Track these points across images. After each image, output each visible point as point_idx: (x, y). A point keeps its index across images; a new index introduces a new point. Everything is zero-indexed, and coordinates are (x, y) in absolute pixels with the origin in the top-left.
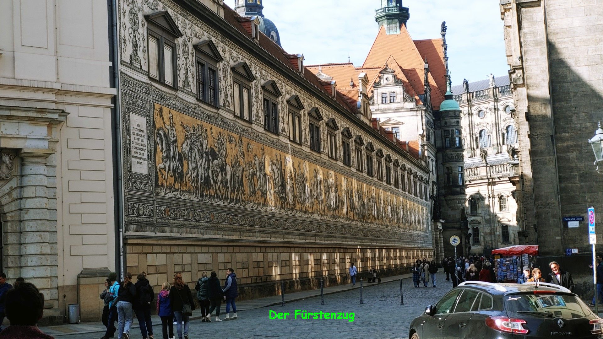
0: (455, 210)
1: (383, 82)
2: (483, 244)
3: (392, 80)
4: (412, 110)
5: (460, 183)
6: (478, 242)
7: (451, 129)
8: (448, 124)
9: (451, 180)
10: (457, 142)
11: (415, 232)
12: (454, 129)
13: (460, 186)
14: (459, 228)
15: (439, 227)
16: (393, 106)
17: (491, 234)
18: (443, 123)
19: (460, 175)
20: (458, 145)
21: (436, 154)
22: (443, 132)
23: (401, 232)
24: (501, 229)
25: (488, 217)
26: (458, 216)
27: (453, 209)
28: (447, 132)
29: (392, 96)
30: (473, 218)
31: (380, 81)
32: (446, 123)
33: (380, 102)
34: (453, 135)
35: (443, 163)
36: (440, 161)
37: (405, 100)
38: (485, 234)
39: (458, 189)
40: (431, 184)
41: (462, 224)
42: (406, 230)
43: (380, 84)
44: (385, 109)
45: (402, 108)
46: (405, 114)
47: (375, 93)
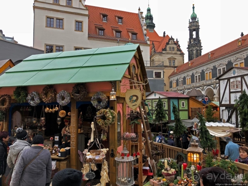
1: (170, 43)
3: (173, 42)
16: (173, 52)
31: (169, 42)
33: (169, 50)
44: (170, 53)
45: (176, 53)
46: (177, 55)
47: (167, 47)
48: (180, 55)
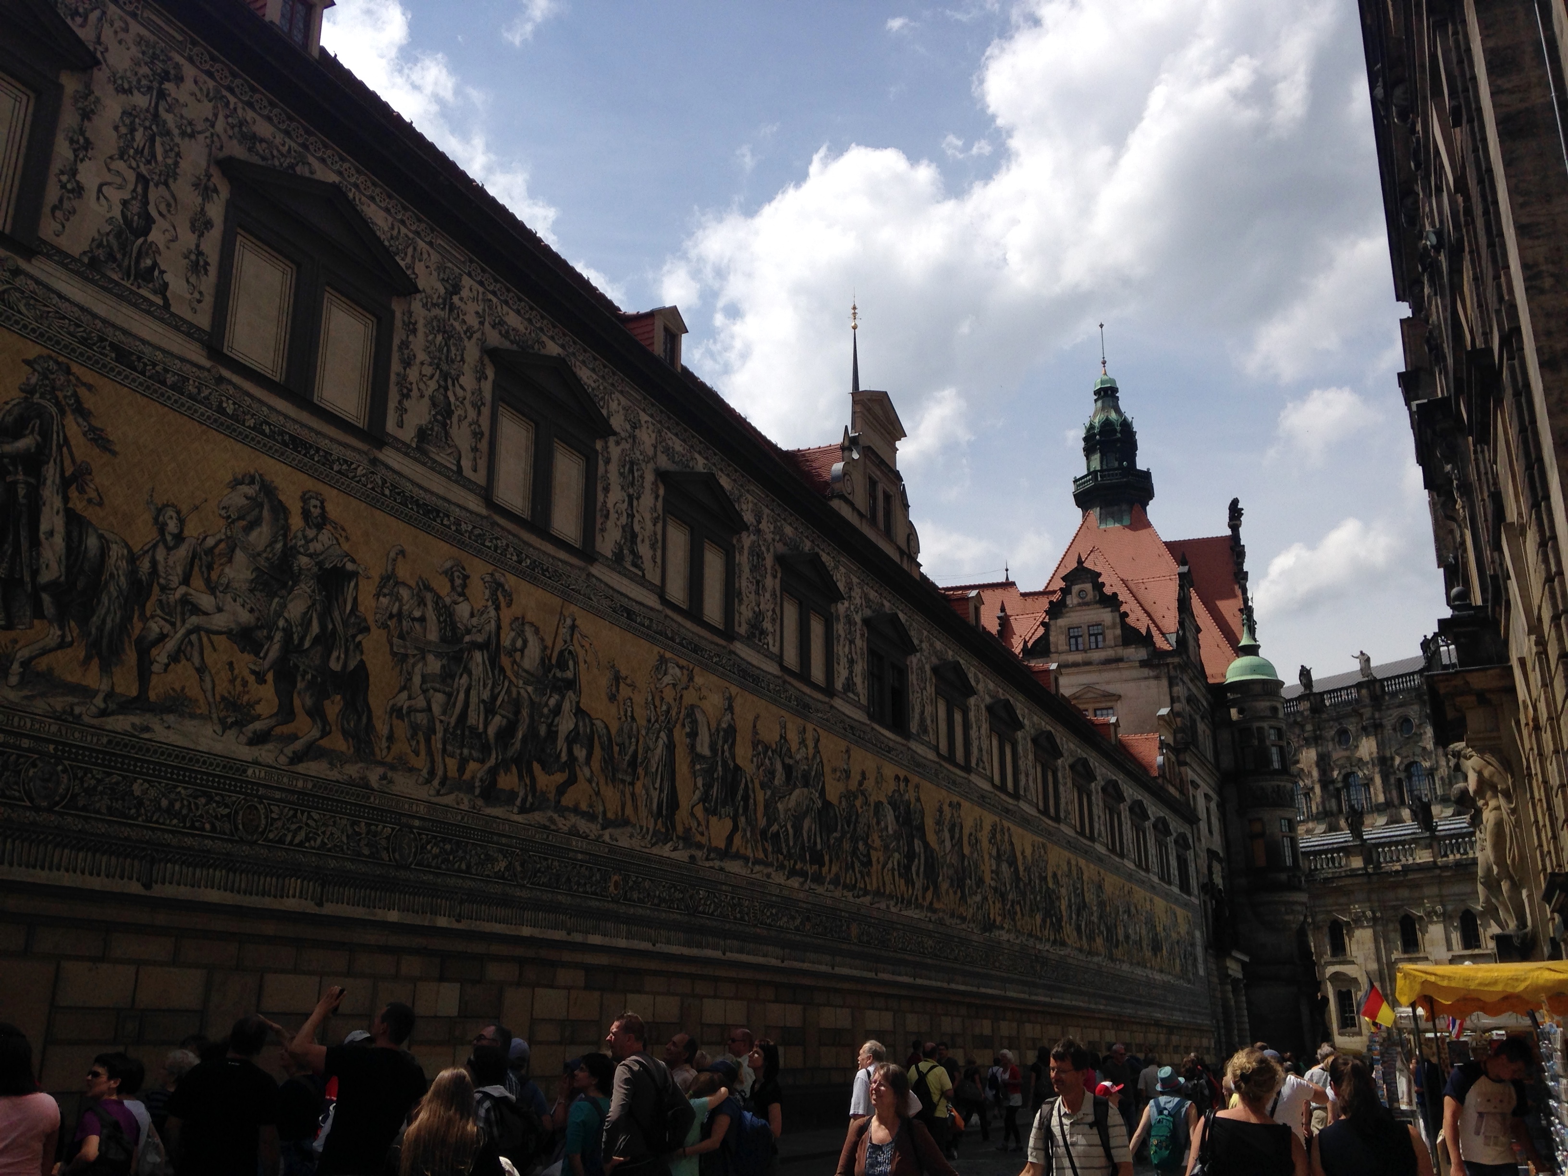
0: (1278, 931)
1: (1072, 600)
3: (1091, 595)
4: (1143, 664)
5: (1289, 862)
6: (1353, 1025)
7: (1256, 725)
8: (1248, 714)
9: (1262, 851)
10: (1275, 757)
11: (1139, 971)
12: (1265, 725)
13: (1286, 867)
14: (1292, 981)
15: (1230, 972)
18: (1234, 710)
19: (1287, 842)
20: (1276, 765)
21: (1220, 788)
22: (1236, 734)
23: (1070, 961)
27: (1273, 927)
28: (1245, 733)
29: (1096, 632)
30: (1337, 969)
31: (1064, 599)
33: (1063, 647)
34: (1262, 740)
35: (1241, 812)
36: (1232, 806)
37: (1125, 644)
39: (1283, 877)
40: (1203, 855)
42: (1096, 959)
43: (1066, 606)
44: (1075, 665)
45: (1119, 660)
46: (1127, 674)
47: (1053, 628)
48: (1146, 672)
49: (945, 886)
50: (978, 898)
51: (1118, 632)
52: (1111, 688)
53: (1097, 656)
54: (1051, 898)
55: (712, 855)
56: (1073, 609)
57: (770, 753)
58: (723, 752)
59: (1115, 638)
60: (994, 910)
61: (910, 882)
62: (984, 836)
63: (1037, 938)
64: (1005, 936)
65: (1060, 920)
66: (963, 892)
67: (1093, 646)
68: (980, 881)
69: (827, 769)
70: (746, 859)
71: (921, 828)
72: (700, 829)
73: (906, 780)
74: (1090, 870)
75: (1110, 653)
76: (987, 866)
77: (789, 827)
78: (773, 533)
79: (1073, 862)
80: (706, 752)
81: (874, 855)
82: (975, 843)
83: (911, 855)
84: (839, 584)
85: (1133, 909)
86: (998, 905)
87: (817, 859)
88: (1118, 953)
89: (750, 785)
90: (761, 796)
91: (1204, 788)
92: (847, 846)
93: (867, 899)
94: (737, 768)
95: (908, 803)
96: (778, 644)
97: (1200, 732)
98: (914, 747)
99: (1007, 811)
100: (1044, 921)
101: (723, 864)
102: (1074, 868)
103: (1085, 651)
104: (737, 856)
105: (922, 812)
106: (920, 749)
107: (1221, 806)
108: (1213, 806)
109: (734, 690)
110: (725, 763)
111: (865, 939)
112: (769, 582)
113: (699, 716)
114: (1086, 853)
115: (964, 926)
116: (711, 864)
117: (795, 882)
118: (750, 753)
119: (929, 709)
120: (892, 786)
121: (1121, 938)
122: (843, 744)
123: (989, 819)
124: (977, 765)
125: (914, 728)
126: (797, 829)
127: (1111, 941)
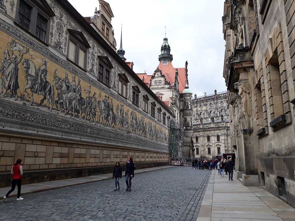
0: (188, 137)
2: (200, 155)
3: (160, 75)
4: (168, 88)
6: (198, 154)
7: (187, 101)
8: (186, 99)
9: (186, 124)
10: (190, 107)
12: (189, 101)
13: (190, 127)
14: (189, 146)
17: (203, 151)
18: (184, 98)
19: (191, 122)
21: (180, 112)
22: (184, 103)
24: (207, 149)
25: (203, 144)
26: (189, 140)
27: (187, 137)
28: (185, 102)
29: (160, 82)
30: (196, 144)
31: (154, 75)
32: (185, 98)
33: (154, 85)
34: (188, 104)
35: (183, 117)
36: (182, 115)
37: (165, 84)
38: (201, 151)
41: (191, 144)
43: (155, 77)
44: (156, 88)
45: (164, 87)
46: (165, 90)
47: (152, 81)
48: (168, 90)
49: (118, 123)
50: (127, 126)
51: (164, 82)
52: (162, 93)
53: (160, 87)
54: (144, 128)
55: (34, 104)
56: (156, 77)
57: (61, 81)
58: (41, 76)
59: (163, 83)
60: (131, 129)
61: (107, 120)
62: (129, 114)
63: (140, 136)
64: (133, 135)
65: (146, 132)
66: (123, 125)
67: (159, 84)
68: (127, 123)
69: (82, 89)
70: (49, 108)
71: (112, 109)
72: (29, 96)
73: (109, 97)
74: (153, 124)
75: (162, 86)
76: (130, 120)
77: (67, 101)
78: (67, 22)
79: (150, 121)
80: (33, 74)
81: (97, 113)
82: (127, 115)
83: (108, 115)
84: (90, 44)
85: (162, 132)
86: (132, 128)
87: (77, 111)
88: (158, 140)
89: (52, 88)
90: (56, 92)
91: (177, 112)
92: (88, 109)
93: (94, 123)
94: (47, 82)
95: (109, 103)
96: (66, 52)
97: (177, 102)
98: (111, 90)
99: (136, 109)
100: (142, 132)
101: (38, 108)
102: (150, 123)
103: (158, 85)
104: (45, 106)
105: (113, 106)
106: (113, 91)
107: (180, 115)
108: (178, 115)
109: (47, 60)
110: (41, 79)
111: (92, 132)
112: (64, 34)
113: (31, 63)
114: (153, 120)
115: (122, 132)
116: (33, 107)
117: (68, 116)
118: (53, 79)
119: (116, 83)
120: (104, 98)
121: (159, 137)
122: (89, 85)
123: (131, 110)
124: (129, 98)
125: (112, 86)
126: (70, 103)
127: (157, 137)
